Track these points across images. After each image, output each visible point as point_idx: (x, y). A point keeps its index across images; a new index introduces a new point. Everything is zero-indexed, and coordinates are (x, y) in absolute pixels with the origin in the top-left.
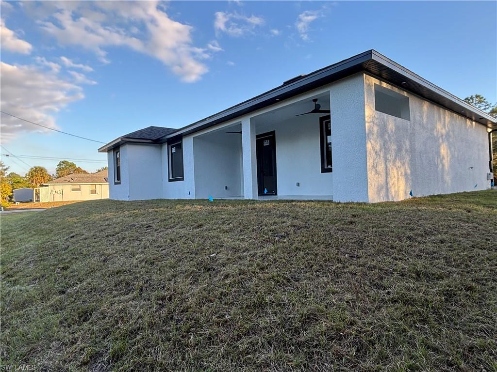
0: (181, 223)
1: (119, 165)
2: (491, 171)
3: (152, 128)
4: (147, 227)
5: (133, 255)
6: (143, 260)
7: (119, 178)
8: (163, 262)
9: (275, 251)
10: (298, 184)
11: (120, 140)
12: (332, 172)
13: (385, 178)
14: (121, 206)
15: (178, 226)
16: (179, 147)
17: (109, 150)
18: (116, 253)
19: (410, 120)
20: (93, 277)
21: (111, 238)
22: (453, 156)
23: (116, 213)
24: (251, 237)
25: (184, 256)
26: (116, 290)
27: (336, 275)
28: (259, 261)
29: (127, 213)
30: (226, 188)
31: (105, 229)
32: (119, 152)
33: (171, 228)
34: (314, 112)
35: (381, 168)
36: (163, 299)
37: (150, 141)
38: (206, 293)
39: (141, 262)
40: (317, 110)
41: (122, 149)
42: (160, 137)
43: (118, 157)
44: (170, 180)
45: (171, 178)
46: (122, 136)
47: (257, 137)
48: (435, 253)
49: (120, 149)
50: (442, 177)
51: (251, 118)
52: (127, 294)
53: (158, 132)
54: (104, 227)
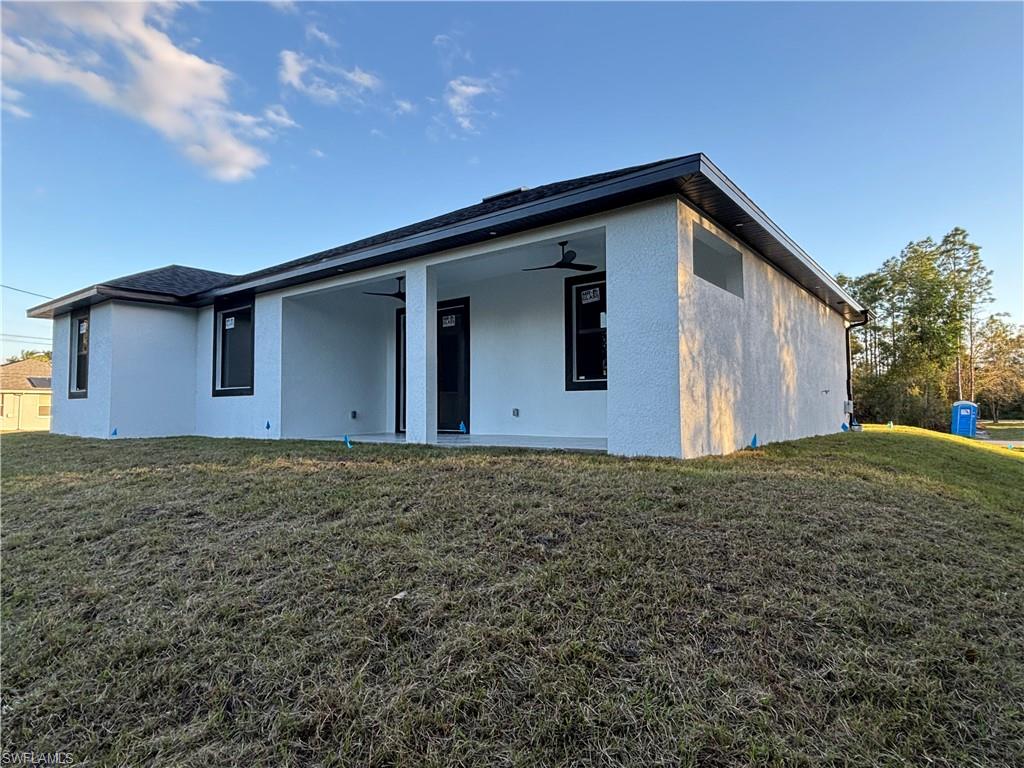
0: (281, 506)
1: (85, 352)
2: (850, 399)
3: (174, 271)
4: (190, 515)
5: (173, 596)
6: (210, 613)
7: (82, 382)
8: (270, 619)
9: (552, 583)
10: (516, 413)
11: (93, 292)
12: (606, 389)
13: (706, 409)
14: (96, 453)
15: (276, 514)
16: (246, 318)
17: (58, 315)
18: (119, 591)
19: (743, 298)
20: (62, 670)
21: (92, 547)
22: (801, 370)
23: (85, 472)
24: (478, 545)
25: (323, 601)
26: (151, 710)
27: (710, 638)
28: (524, 609)
29: (118, 474)
30: (354, 415)
31: (66, 520)
32: (88, 319)
33: (257, 518)
34: (559, 265)
35: (700, 389)
36: (306, 733)
37: (172, 300)
38: (421, 709)
39: (204, 618)
40: (566, 263)
41: (95, 315)
42: (196, 291)
43: (83, 331)
44: (216, 393)
45: (218, 388)
46: (102, 282)
47: (440, 305)
48: (868, 573)
49: (92, 313)
50: (787, 410)
51: (428, 267)
52: (187, 720)
53: (192, 279)
54: (65, 514)
